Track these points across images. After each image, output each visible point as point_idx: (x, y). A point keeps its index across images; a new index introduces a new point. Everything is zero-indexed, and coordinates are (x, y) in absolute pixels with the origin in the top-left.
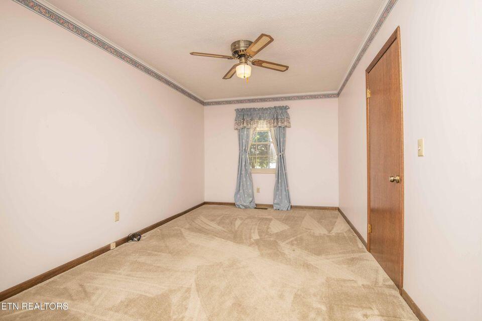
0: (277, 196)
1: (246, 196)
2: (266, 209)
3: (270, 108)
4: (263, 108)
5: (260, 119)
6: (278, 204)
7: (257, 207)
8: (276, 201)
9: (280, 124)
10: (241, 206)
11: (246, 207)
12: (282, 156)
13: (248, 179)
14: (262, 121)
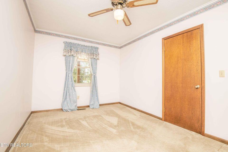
0: (92, 100)
1: (72, 102)
2: (85, 109)
3: (89, 47)
4: (84, 45)
5: (82, 51)
6: (92, 105)
7: (79, 109)
8: (91, 103)
9: (94, 57)
10: (68, 110)
11: (72, 110)
12: (95, 76)
13: (73, 91)
14: (83, 53)
